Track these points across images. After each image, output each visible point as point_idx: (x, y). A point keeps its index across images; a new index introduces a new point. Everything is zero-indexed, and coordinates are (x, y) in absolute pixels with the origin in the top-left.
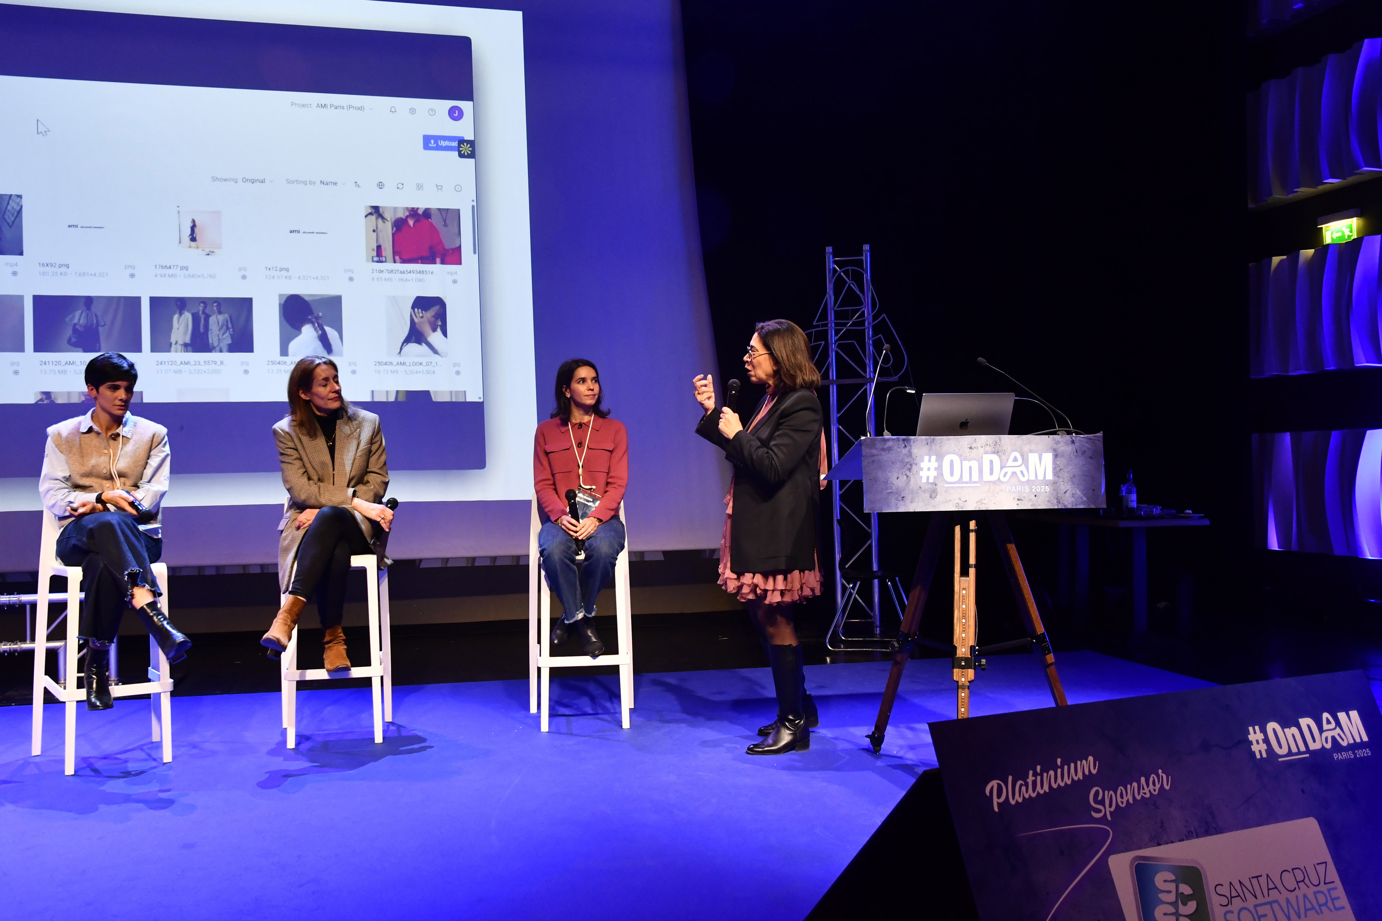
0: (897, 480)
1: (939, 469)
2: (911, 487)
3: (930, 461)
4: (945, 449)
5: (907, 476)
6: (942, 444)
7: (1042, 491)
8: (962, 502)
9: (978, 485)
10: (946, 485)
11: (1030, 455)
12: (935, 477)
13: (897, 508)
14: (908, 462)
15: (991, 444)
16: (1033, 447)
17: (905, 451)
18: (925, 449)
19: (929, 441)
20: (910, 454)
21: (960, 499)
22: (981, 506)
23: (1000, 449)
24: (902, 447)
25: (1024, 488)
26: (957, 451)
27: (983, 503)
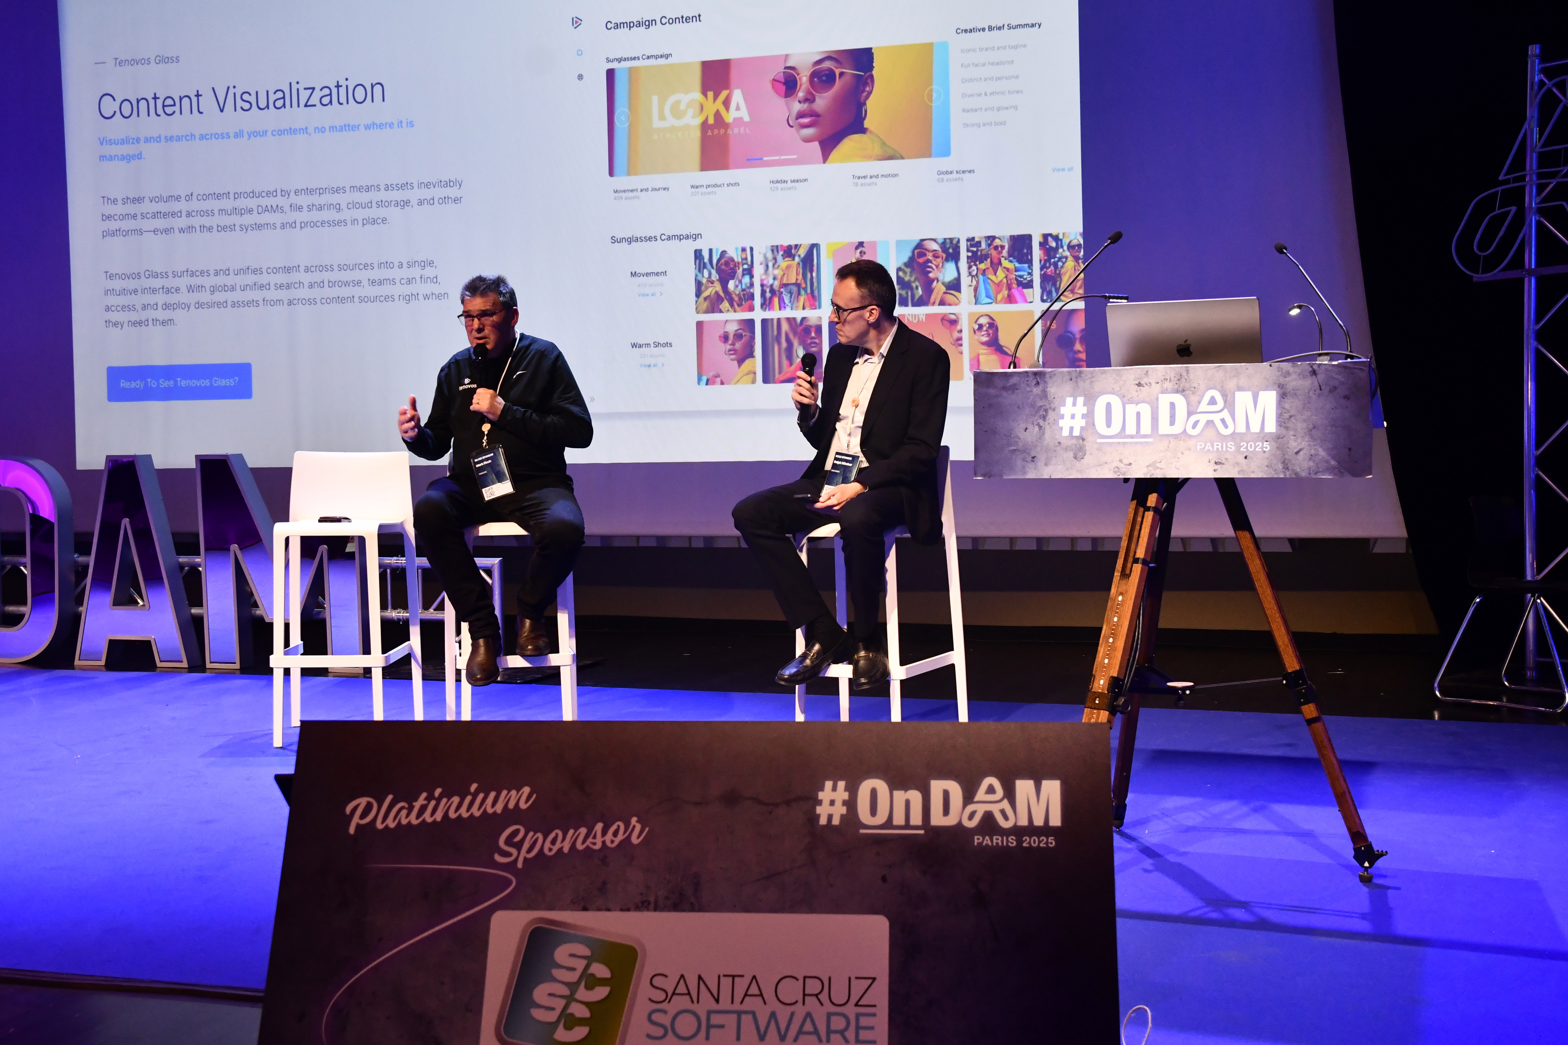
0: (1025, 433)
1: (1089, 416)
2: (1046, 443)
3: (1074, 404)
4: (1097, 387)
5: (1040, 427)
6: (1094, 379)
7: (1257, 449)
8: (1124, 466)
9: (1151, 440)
10: (1099, 441)
11: (1238, 394)
12: (1082, 428)
13: (1025, 473)
14: (1041, 406)
15: (1172, 379)
16: (1243, 381)
17: (1037, 390)
18: (1068, 387)
19: (1074, 376)
20: (1045, 395)
21: (1121, 461)
22: (1154, 472)
23: (1187, 385)
24: (1033, 384)
25: (1226, 445)
26: (1118, 389)
27: (1158, 468)
